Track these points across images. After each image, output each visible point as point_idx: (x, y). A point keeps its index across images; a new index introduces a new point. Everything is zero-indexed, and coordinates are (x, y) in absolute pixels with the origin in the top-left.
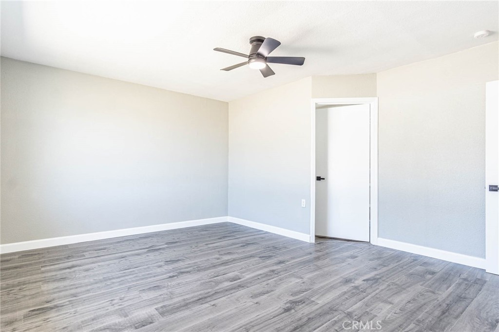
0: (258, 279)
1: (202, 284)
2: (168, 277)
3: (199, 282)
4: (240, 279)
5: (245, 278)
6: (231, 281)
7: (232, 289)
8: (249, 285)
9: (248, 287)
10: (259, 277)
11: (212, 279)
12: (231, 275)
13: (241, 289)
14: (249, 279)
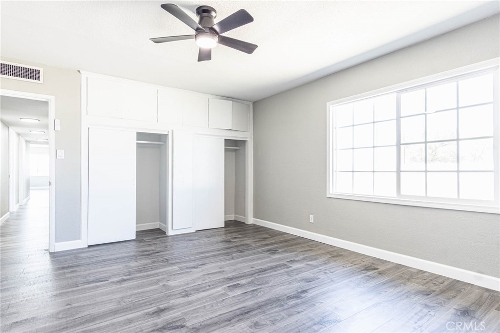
0: (209, 286)
1: (267, 283)
2: (310, 291)
3: (270, 284)
4: (229, 286)
5: (223, 287)
6: (239, 284)
7: (239, 277)
8: (222, 280)
9: (224, 278)
10: (208, 288)
11: (259, 287)
12: (238, 292)
13: (230, 277)
14: (219, 286)
